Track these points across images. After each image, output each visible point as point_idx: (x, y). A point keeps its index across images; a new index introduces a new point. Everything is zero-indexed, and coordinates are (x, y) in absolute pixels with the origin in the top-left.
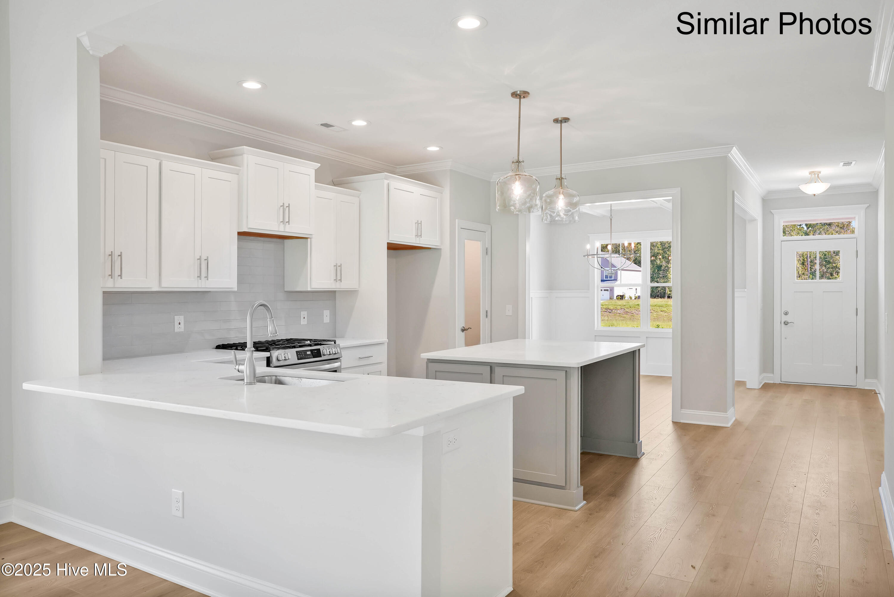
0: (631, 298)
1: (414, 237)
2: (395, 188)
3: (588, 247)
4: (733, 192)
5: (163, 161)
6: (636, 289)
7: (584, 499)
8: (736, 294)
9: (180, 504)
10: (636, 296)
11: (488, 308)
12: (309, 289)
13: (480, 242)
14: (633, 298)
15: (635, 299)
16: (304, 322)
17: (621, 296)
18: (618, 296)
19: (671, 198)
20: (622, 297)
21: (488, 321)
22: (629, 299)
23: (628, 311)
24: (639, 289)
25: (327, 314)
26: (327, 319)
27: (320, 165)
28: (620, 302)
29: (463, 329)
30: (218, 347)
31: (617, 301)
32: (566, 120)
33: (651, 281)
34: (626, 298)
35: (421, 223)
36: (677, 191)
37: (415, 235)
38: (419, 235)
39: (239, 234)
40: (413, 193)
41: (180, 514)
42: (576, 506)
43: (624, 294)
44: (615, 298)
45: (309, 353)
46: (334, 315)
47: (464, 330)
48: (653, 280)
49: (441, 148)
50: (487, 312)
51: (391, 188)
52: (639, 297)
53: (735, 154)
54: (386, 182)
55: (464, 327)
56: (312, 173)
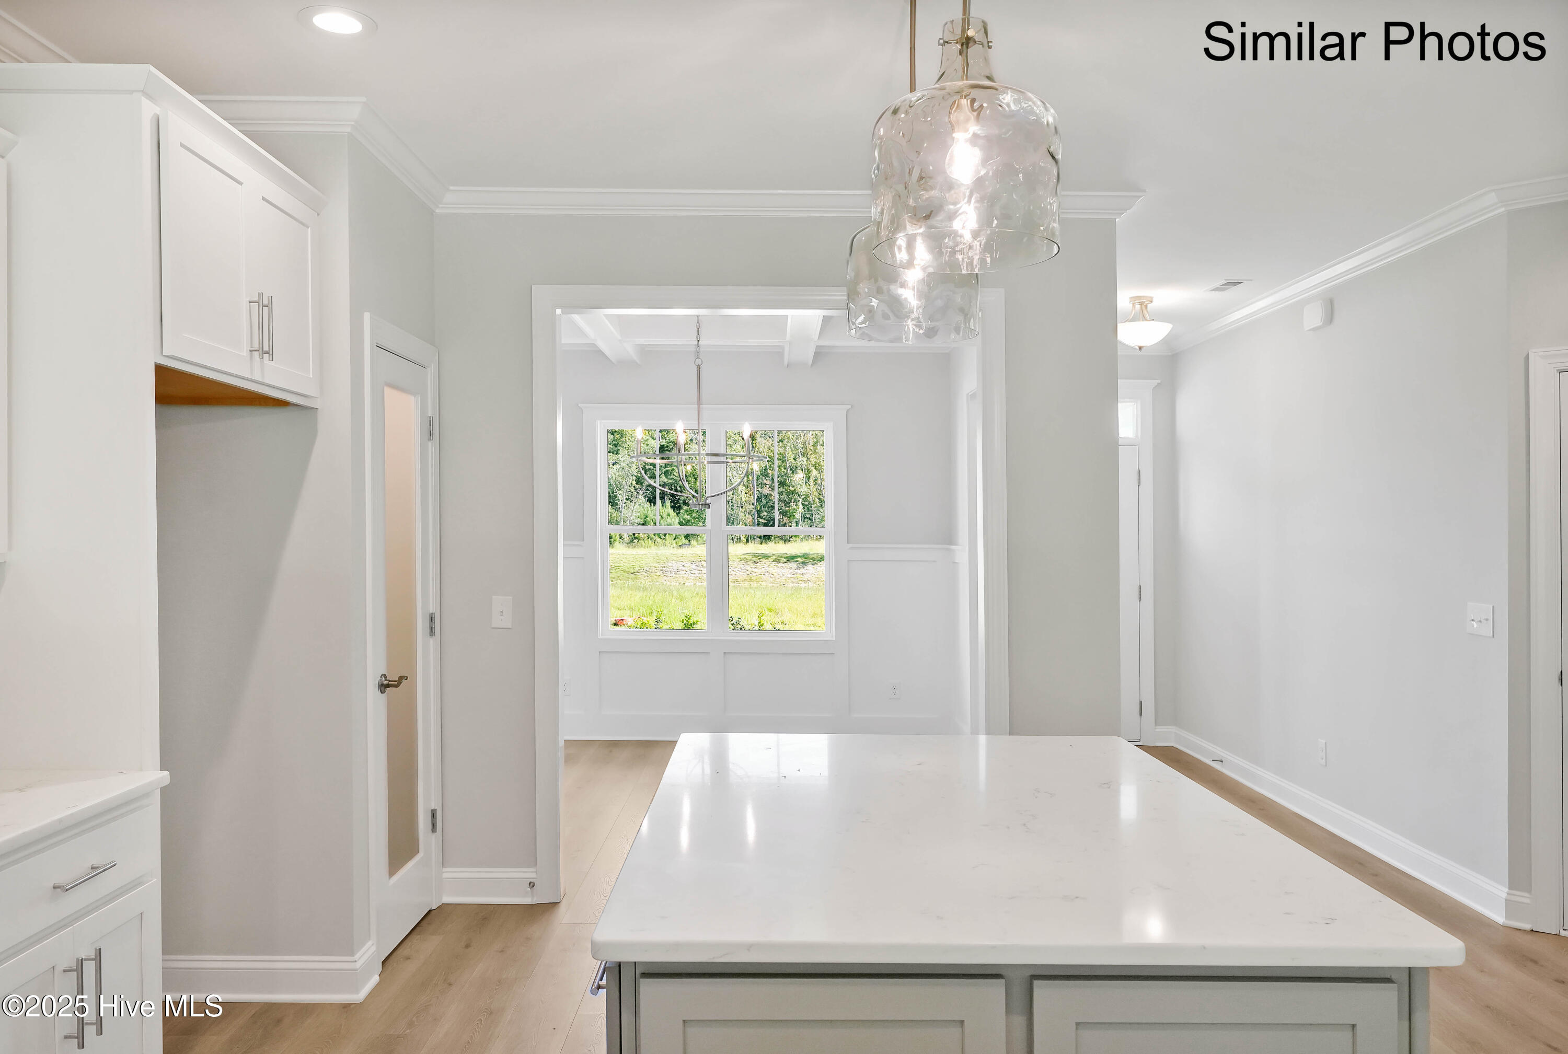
1: (245, 353)
2: (182, 145)
11: (433, 604)
13: (412, 398)
21: (434, 644)
29: (385, 683)
35: (270, 306)
37: (249, 348)
38: (264, 351)
40: (241, 184)
47: (388, 686)
50: (431, 619)
54: (149, 109)
55: (385, 676)
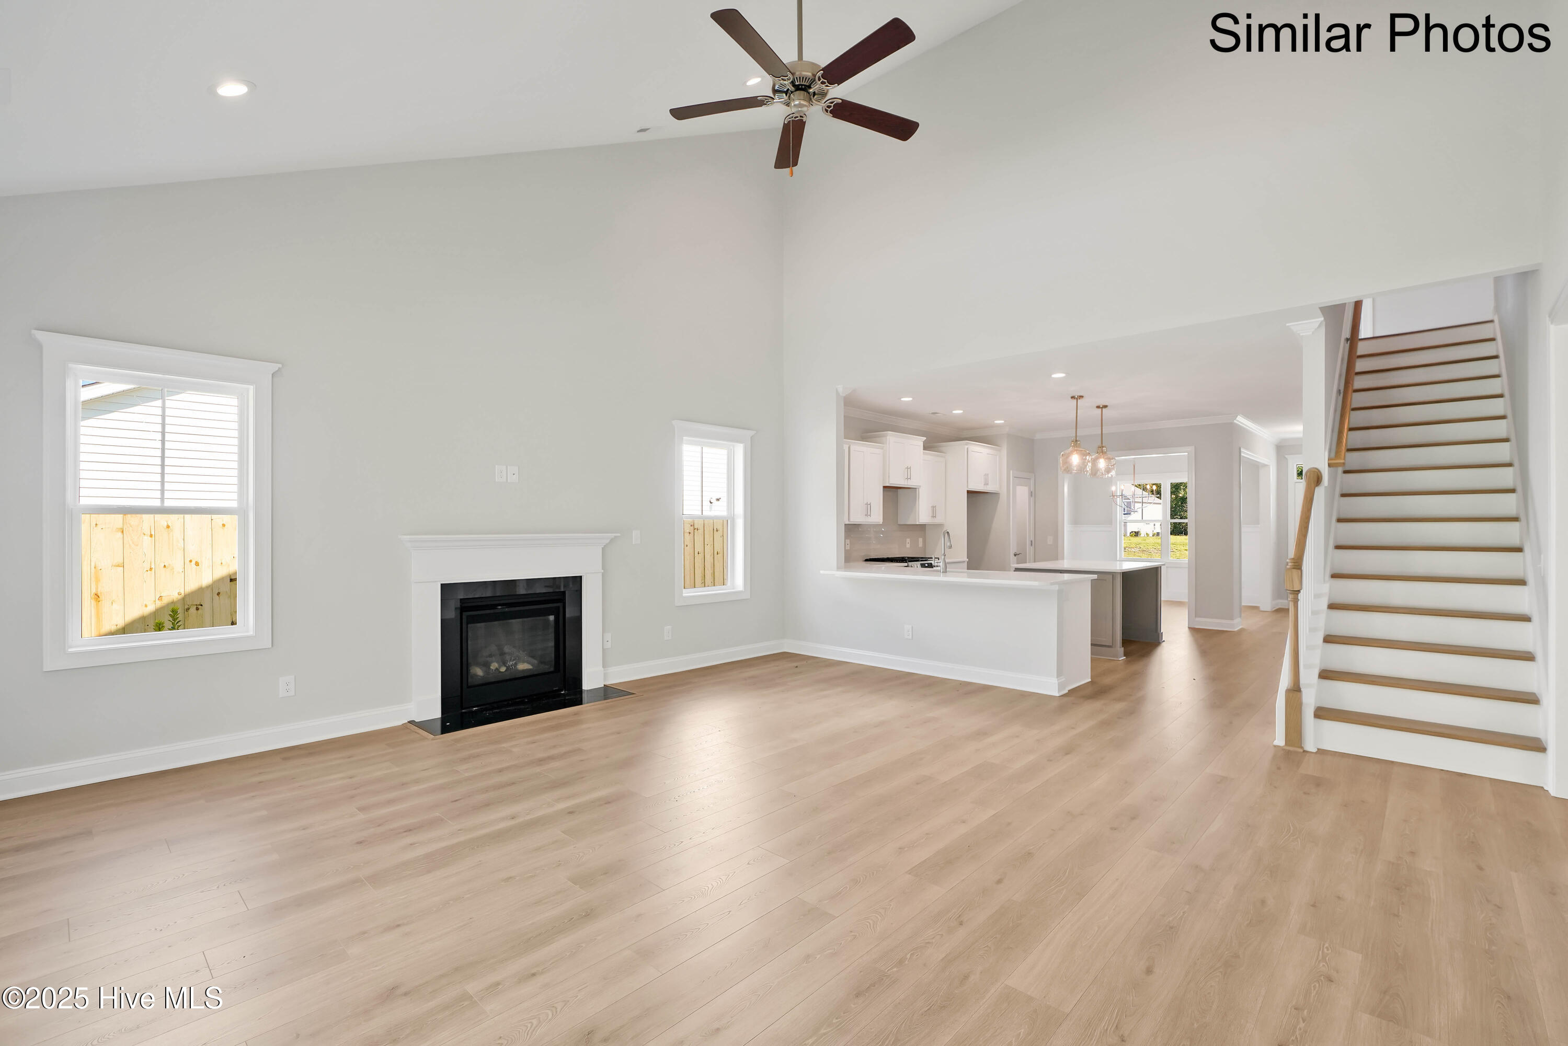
0: (1147, 535)
1: (983, 485)
2: (971, 451)
3: (1113, 488)
4: (1240, 449)
5: (851, 446)
6: (1154, 525)
7: (1125, 656)
8: (1243, 530)
9: (910, 633)
10: (1154, 532)
11: (1032, 538)
12: (917, 523)
13: (1027, 487)
14: (1151, 535)
15: (1153, 536)
16: (908, 546)
17: (1135, 532)
18: (1132, 532)
19: (1187, 454)
20: (1137, 534)
21: (1032, 548)
22: (1146, 536)
23: (1145, 549)
24: (1158, 525)
25: (921, 540)
26: (921, 545)
27: (925, 438)
28: (1135, 540)
30: (867, 560)
31: (1131, 538)
32: (1105, 407)
33: (1171, 518)
34: (1142, 535)
35: (988, 475)
36: (1191, 449)
38: (986, 484)
39: (884, 487)
40: (982, 453)
41: (910, 637)
42: (1120, 658)
43: (1139, 530)
44: (1128, 534)
45: (926, 565)
46: (924, 542)
47: (1016, 555)
48: (1172, 517)
49: (1005, 421)
50: (1032, 541)
51: (969, 450)
52: (1158, 534)
53: (1241, 420)
54: (966, 447)
55: (1016, 552)
56: (922, 444)
